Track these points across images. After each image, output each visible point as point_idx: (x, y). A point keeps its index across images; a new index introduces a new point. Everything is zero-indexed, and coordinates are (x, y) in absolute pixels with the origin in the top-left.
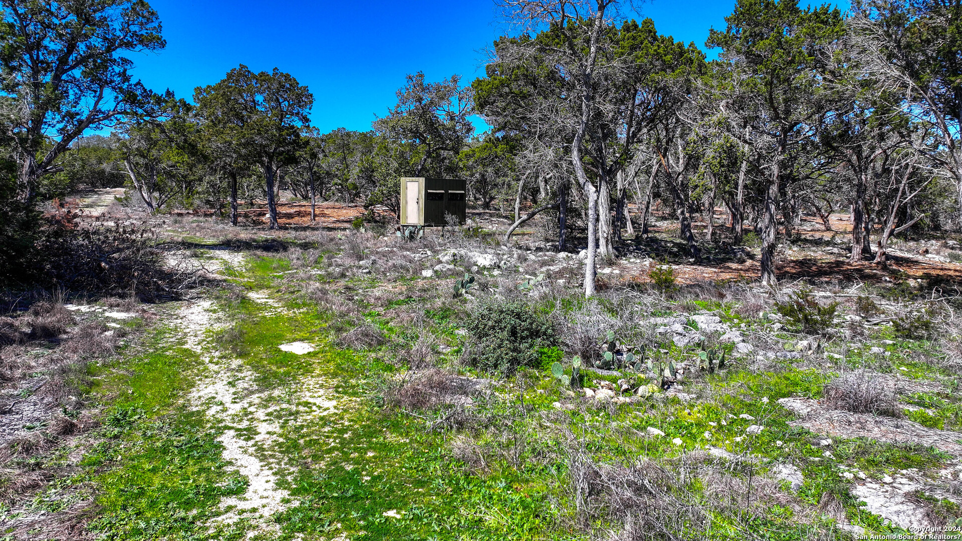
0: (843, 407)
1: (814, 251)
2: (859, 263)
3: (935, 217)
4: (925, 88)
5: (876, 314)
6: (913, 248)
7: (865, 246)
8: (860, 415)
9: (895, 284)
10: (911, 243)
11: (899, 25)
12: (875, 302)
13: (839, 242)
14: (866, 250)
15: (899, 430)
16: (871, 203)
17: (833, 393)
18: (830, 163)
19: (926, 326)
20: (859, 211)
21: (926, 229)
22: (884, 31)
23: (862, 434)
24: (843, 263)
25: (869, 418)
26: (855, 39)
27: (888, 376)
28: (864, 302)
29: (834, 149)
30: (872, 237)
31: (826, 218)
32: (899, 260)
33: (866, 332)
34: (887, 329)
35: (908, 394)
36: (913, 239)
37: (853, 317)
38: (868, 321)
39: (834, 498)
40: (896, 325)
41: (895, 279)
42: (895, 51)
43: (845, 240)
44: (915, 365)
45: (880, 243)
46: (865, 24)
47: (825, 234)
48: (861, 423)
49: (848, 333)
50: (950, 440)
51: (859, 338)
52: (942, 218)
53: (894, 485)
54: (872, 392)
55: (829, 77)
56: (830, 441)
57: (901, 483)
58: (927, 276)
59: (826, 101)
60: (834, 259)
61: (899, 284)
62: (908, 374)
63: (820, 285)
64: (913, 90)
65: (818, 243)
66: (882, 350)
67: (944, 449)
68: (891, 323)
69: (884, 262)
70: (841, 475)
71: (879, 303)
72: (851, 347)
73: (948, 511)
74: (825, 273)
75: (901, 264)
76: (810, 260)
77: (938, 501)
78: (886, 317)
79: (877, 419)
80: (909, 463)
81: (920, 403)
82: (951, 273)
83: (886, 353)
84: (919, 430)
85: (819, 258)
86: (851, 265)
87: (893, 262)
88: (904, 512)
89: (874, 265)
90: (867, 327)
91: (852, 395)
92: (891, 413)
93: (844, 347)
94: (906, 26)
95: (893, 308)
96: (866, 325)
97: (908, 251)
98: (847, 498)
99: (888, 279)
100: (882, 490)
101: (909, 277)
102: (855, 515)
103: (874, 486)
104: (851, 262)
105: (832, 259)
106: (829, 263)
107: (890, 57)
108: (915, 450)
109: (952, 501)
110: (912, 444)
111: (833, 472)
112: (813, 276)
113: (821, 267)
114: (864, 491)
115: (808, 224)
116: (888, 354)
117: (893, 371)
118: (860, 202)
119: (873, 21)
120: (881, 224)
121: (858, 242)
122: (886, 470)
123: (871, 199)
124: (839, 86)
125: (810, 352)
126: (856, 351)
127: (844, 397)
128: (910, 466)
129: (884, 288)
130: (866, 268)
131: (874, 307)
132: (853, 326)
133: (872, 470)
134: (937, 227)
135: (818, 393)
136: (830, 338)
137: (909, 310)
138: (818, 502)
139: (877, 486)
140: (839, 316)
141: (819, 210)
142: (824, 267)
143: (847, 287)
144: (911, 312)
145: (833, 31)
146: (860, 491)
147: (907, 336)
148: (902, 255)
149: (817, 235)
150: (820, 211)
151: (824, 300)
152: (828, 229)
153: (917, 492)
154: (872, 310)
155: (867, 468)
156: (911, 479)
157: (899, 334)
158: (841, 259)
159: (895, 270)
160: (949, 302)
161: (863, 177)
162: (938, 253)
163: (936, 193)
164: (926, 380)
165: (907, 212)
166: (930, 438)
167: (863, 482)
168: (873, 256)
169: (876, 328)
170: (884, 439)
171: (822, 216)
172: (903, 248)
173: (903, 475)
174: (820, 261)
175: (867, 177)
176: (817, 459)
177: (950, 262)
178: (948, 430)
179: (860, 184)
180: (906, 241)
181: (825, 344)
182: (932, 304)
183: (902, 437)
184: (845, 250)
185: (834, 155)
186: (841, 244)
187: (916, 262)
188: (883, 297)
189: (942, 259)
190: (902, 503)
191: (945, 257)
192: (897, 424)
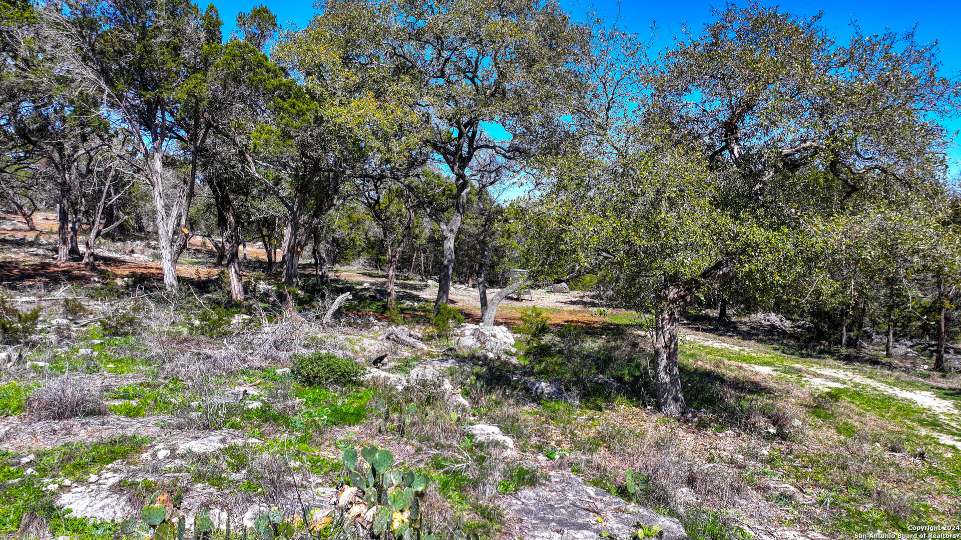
0: (47, 417)
1: (15, 253)
2: (67, 264)
3: (138, 218)
4: (120, 97)
5: (83, 315)
6: (120, 248)
7: (72, 247)
8: (66, 421)
9: (103, 284)
10: (119, 244)
11: (92, 29)
12: (82, 303)
13: (45, 242)
14: (74, 251)
15: (105, 427)
16: (77, 203)
17: (36, 404)
18: (28, 158)
19: (131, 322)
20: (64, 211)
21: (132, 230)
22: (78, 31)
23: (68, 440)
24: (49, 264)
25: (75, 422)
26: (47, 31)
27: (95, 376)
28: (71, 304)
29: (31, 142)
30: (80, 238)
31: (29, 216)
32: (107, 260)
33: (74, 334)
34: (95, 329)
35: (114, 390)
36: (120, 240)
37: (60, 321)
38: (76, 323)
39: (36, 517)
40: (103, 324)
41: (103, 279)
42: (90, 54)
43: (51, 241)
44: (121, 361)
45: (87, 244)
46: (56, 18)
47: (28, 234)
48: (66, 429)
49: (53, 337)
50: (150, 425)
51: (66, 341)
52: (144, 221)
53: (100, 482)
54: (78, 395)
55: (22, 65)
56: (32, 457)
57: (106, 478)
58: (133, 274)
59: (19, 90)
60: (39, 261)
61: (107, 283)
62: (114, 371)
63: (22, 290)
64: (109, 95)
65: (19, 243)
66: (89, 351)
67: (145, 434)
68: (99, 323)
69: (92, 263)
70: (44, 489)
71: (87, 304)
72: (57, 352)
73: (147, 490)
74: (29, 277)
75: (110, 264)
76: (10, 262)
77: (138, 484)
78: (94, 317)
79: (84, 421)
80: (114, 456)
81: (126, 396)
82: (153, 271)
83: (94, 353)
84: (124, 421)
85: (21, 260)
86: (58, 267)
87: (102, 262)
88: (108, 505)
89: (82, 266)
90: (75, 329)
91: (56, 403)
92: (98, 412)
93: (48, 354)
94: (99, 32)
95: (101, 307)
96: (74, 327)
97: (116, 252)
98: (51, 511)
99: (96, 279)
100: (87, 491)
101: (116, 276)
102: (59, 526)
103: (80, 489)
104: (59, 263)
105: (37, 261)
106: (33, 265)
107: (85, 58)
108: (120, 442)
109: (150, 479)
110: (117, 437)
111: (36, 488)
112: (14, 280)
113: (23, 269)
114: (70, 498)
115: (8, 223)
116: (95, 353)
117: (101, 370)
118: (65, 202)
119: (65, 17)
120: (89, 224)
121: (65, 242)
122: (92, 470)
123: (77, 199)
124: (33, 76)
125: (9, 365)
126: (63, 356)
127: (48, 406)
128: (115, 459)
129: (92, 289)
130: (75, 270)
131: (82, 308)
132: (59, 330)
133: (78, 474)
134: (141, 229)
135: (19, 407)
136: (33, 346)
137: (115, 308)
138: (18, 527)
139: (83, 488)
140: (44, 321)
141: (20, 207)
142: (28, 270)
143: (53, 289)
144: (117, 310)
145: (22, 15)
146: (65, 499)
147: (114, 333)
148: (111, 255)
149: (19, 235)
150: (21, 209)
151: (27, 306)
152: (32, 229)
153: (120, 482)
154: (80, 312)
155: (73, 474)
156: (115, 471)
157: (107, 332)
158: (47, 261)
159: (103, 270)
160: (150, 297)
161: (67, 176)
162: (143, 253)
163: (138, 196)
164: (131, 374)
165: (113, 214)
166: (134, 428)
167: (68, 489)
168: (81, 257)
169: (84, 329)
170: (90, 439)
171: (24, 215)
172: (111, 248)
173: (109, 469)
174: (23, 264)
175: (71, 176)
176: (17, 480)
177: (153, 261)
178: (149, 416)
179: (64, 183)
180: (114, 242)
181: (27, 353)
182: (136, 301)
183: (108, 432)
184: (52, 251)
185: (32, 150)
186: (46, 244)
187: (124, 261)
188: (92, 297)
189: (146, 258)
190: (107, 497)
191: (148, 256)
192: (103, 422)
